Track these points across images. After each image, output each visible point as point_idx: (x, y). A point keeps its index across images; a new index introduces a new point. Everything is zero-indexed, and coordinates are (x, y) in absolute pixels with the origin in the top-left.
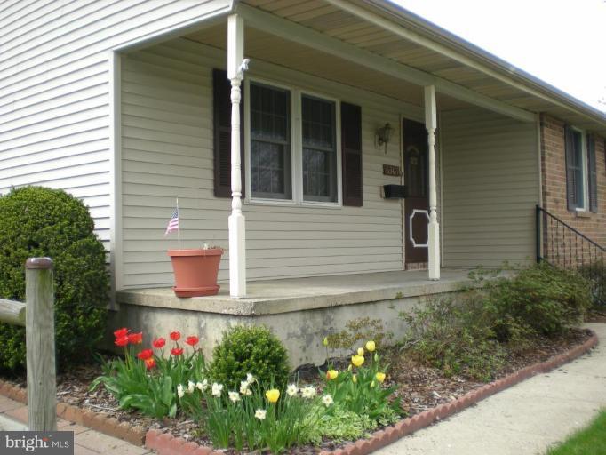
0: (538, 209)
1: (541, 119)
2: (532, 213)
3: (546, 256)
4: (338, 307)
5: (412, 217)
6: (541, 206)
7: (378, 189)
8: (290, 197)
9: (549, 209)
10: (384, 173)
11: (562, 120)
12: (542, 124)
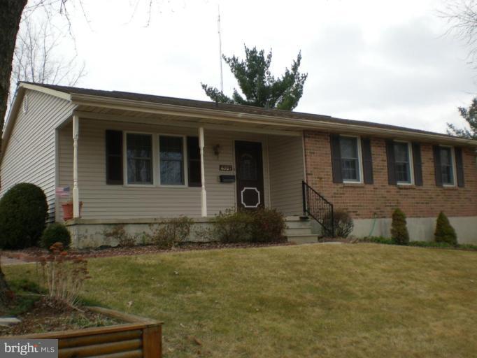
0: (303, 183)
1: (304, 134)
2: (301, 186)
3: (309, 209)
4: (127, 224)
5: (242, 192)
6: (305, 181)
7: (216, 178)
8: (152, 183)
9: (310, 184)
10: (220, 169)
11: (327, 133)
12: (304, 137)
